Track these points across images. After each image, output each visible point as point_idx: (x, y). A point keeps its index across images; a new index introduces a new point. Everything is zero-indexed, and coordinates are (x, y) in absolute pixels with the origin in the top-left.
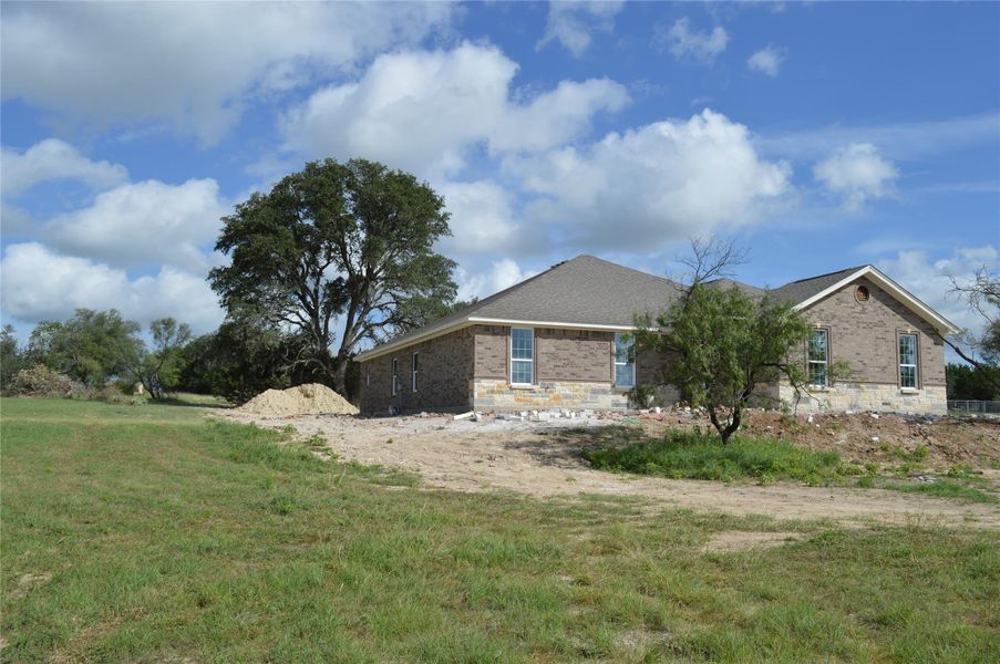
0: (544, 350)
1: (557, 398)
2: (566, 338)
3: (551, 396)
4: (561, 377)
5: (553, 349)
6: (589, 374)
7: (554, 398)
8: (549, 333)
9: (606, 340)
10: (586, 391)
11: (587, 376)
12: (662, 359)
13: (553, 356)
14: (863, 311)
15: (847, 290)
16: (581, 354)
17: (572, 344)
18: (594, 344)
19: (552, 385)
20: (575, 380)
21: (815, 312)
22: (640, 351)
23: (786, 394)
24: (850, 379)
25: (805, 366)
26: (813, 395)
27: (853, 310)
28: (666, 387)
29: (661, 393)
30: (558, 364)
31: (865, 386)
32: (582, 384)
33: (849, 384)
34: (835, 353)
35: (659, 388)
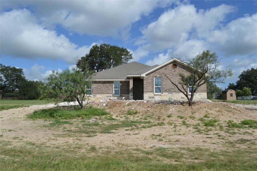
0: (94, 87)
2: (100, 83)
3: (96, 98)
4: (99, 93)
5: (96, 86)
6: (106, 92)
8: (96, 82)
9: (111, 83)
10: (105, 96)
12: (127, 87)
13: (96, 88)
14: (175, 71)
15: (169, 65)
16: (104, 87)
17: (102, 85)
18: (108, 84)
19: (96, 95)
20: (102, 94)
21: (157, 73)
22: (121, 86)
23: (146, 96)
24: (169, 91)
25: (153, 88)
26: (155, 96)
27: (171, 71)
28: (128, 95)
29: (127, 96)
30: (98, 90)
31: (175, 93)
32: (104, 95)
33: (169, 93)
34: (164, 84)
35: (126, 95)
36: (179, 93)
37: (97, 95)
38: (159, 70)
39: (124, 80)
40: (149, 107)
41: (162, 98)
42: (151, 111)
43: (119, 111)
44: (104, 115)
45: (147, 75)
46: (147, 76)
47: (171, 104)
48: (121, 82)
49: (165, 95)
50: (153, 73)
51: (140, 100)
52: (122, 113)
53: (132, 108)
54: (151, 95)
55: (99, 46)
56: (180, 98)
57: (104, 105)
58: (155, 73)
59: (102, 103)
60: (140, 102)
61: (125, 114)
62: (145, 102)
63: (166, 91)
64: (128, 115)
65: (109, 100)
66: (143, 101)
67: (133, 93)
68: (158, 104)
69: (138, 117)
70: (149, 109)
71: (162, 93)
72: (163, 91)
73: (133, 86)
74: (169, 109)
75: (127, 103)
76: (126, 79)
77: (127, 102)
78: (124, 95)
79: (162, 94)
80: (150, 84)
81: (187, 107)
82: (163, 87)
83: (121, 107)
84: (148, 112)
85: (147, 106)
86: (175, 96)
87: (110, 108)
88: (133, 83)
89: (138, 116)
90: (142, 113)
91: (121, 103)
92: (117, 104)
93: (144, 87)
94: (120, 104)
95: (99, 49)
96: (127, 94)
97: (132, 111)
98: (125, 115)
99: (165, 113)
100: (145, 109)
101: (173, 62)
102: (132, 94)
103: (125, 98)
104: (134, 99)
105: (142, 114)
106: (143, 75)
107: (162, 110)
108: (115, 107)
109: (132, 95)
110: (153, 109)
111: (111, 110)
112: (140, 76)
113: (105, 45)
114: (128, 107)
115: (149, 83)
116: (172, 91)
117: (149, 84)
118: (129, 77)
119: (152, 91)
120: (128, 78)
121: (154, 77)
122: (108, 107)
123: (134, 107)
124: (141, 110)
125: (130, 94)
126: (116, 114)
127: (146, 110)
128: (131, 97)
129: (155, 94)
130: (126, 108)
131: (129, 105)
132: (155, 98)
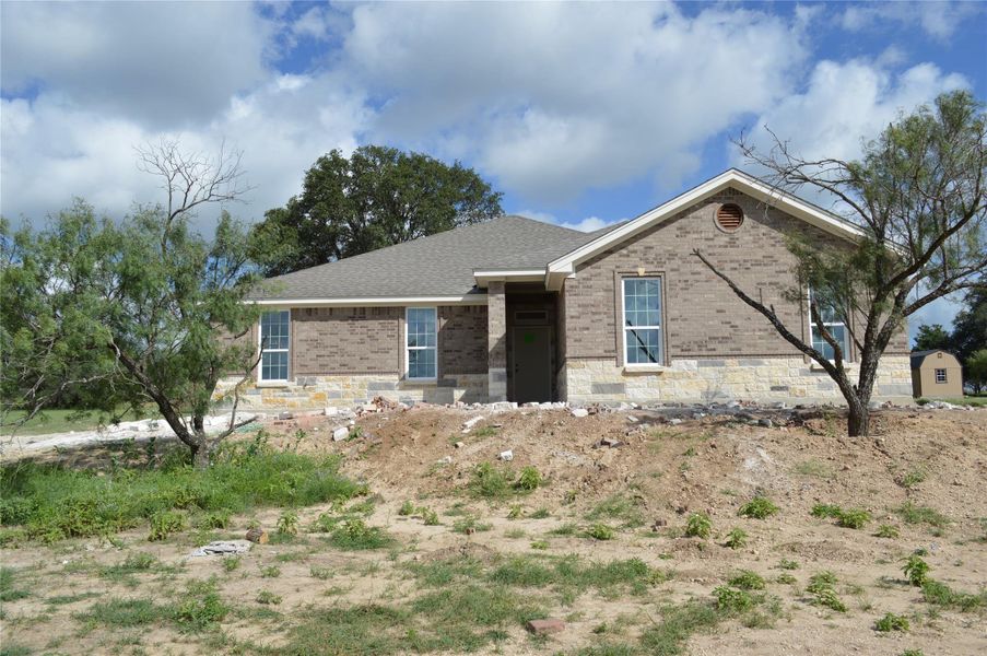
0: (303, 336)
1: (320, 397)
2: (332, 319)
3: (312, 394)
4: (327, 370)
5: (315, 335)
6: (366, 364)
7: (316, 398)
8: (309, 314)
9: (393, 318)
10: (361, 387)
11: (364, 366)
12: (476, 338)
13: (315, 343)
14: (732, 243)
15: (701, 212)
16: (357, 338)
17: (343, 327)
18: (374, 324)
19: (313, 381)
20: (346, 373)
21: (635, 252)
22: (443, 329)
23: (579, 379)
24: (706, 350)
25: (616, 335)
26: (630, 379)
27: (711, 243)
28: (483, 376)
29: (475, 384)
30: (323, 353)
31: (735, 361)
32: (356, 377)
33: (704, 360)
34: (673, 313)
35: (472, 378)
36: (760, 364)
37: (320, 378)
38: (649, 240)
39: (460, 299)
40: (604, 443)
41: (666, 389)
42: (623, 469)
43: (420, 471)
44: (323, 500)
45: (581, 266)
46: (584, 274)
47: (738, 426)
48: (444, 310)
49: (683, 375)
50: (615, 255)
51: (548, 405)
52: (441, 482)
53: (503, 454)
54: (608, 371)
55: (347, 154)
56: (767, 387)
57: (341, 433)
58: (624, 252)
59: (331, 421)
60: (549, 412)
61: (456, 492)
62: (581, 413)
63: (686, 353)
64: (475, 497)
65: (374, 407)
66: (566, 411)
67: (508, 366)
68: (659, 428)
69: (542, 514)
70: (609, 455)
71: (667, 363)
72: (672, 351)
73: (504, 331)
74: (734, 457)
75: (470, 423)
76: (469, 293)
77: (471, 417)
78: (459, 378)
79: (665, 369)
80: (597, 317)
81: (848, 444)
82: (673, 327)
83: (439, 443)
84: (604, 477)
85: (595, 438)
86: (738, 379)
87: (370, 452)
88: (503, 312)
89: (539, 507)
90: (567, 484)
91: (436, 423)
92: (414, 425)
93: (568, 333)
94: (433, 431)
95: (350, 174)
96: (476, 371)
97: (500, 469)
98: (460, 500)
99: (721, 486)
100: (580, 460)
101: (722, 192)
102: (504, 370)
103: (466, 394)
104: (510, 400)
105: (565, 488)
106: (563, 266)
107: (691, 461)
108: (401, 446)
109: (499, 378)
110: (631, 456)
111: (376, 465)
112: (544, 272)
113: (377, 152)
114: (476, 448)
115: (593, 310)
116: (721, 349)
117: (594, 313)
118: (482, 285)
119: (612, 355)
120: (481, 289)
121: (618, 277)
122: (362, 447)
123: (516, 443)
124: (558, 463)
125: (490, 370)
126: (404, 491)
127: (590, 462)
128: (497, 386)
129: (631, 367)
130: (468, 456)
131: (484, 431)
132: (629, 390)
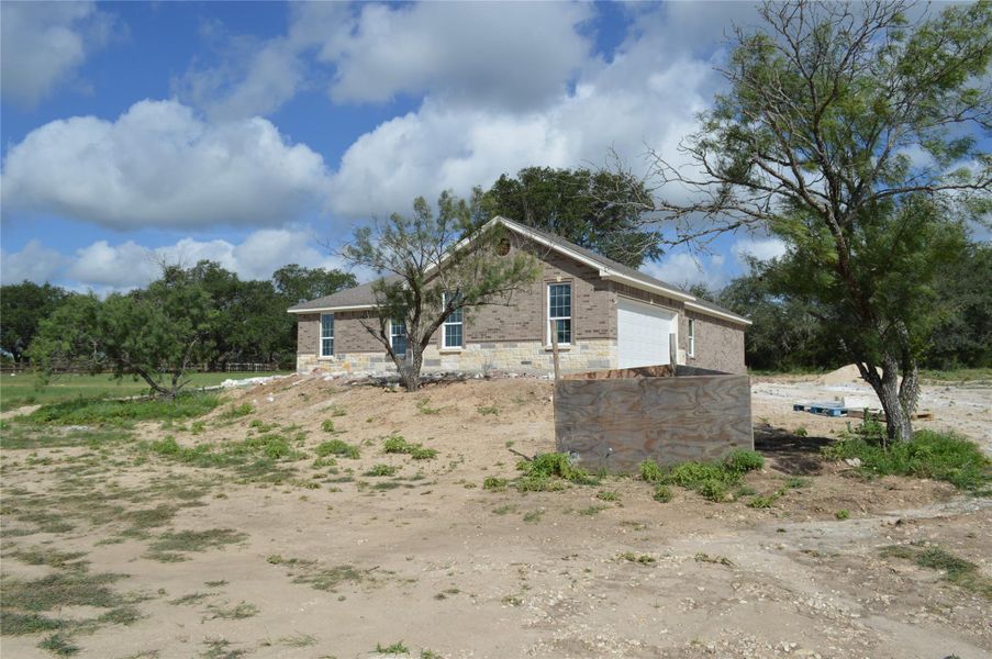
0: (340, 329)
1: (347, 366)
2: (354, 318)
3: (344, 364)
4: (351, 349)
5: (345, 328)
6: (370, 345)
7: (345, 367)
10: (367, 360)
11: (367, 348)
13: (345, 333)
17: (358, 323)
18: (374, 320)
20: (360, 352)
24: (485, 337)
26: (444, 357)
30: (349, 339)
31: (502, 344)
32: (365, 354)
33: (484, 344)
34: (468, 313)
36: (516, 346)
37: (347, 355)
41: (463, 363)
49: (470, 354)
54: (431, 352)
56: (519, 362)
63: (474, 340)
71: (465, 347)
72: (467, 339)
79: (464, 350)
116: (494, 337)
129: (446, 349)
132: (442, 364)
